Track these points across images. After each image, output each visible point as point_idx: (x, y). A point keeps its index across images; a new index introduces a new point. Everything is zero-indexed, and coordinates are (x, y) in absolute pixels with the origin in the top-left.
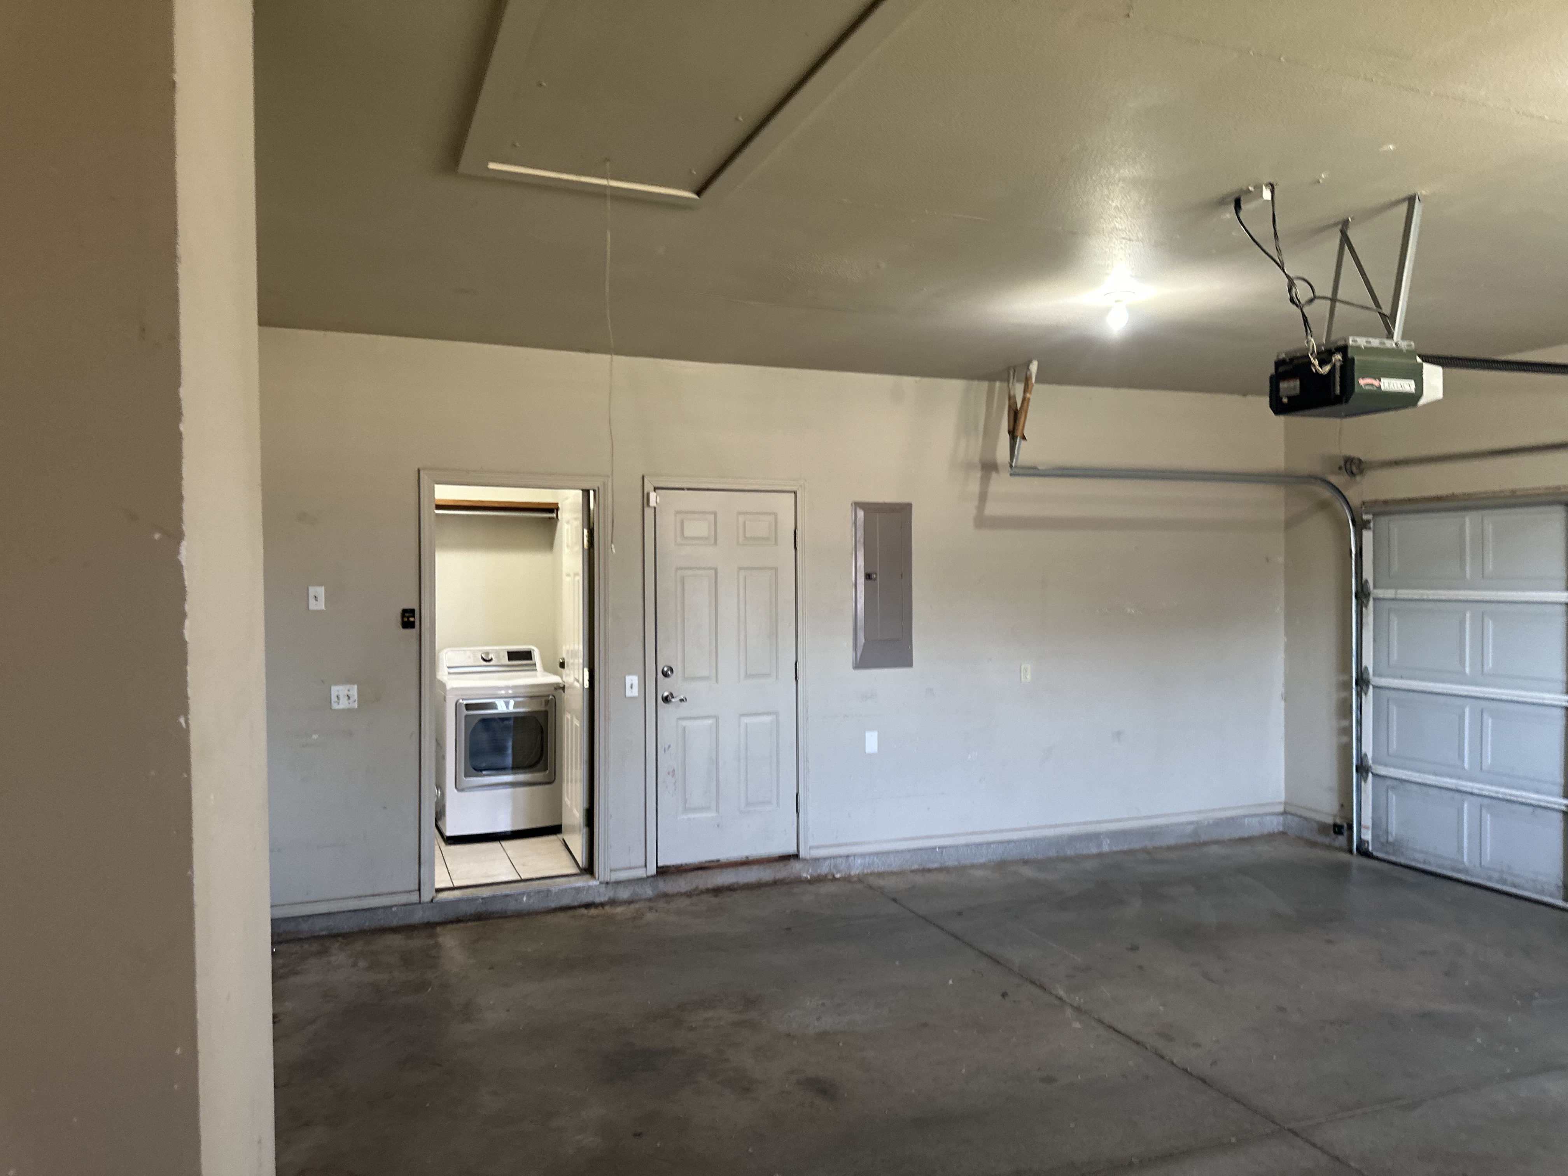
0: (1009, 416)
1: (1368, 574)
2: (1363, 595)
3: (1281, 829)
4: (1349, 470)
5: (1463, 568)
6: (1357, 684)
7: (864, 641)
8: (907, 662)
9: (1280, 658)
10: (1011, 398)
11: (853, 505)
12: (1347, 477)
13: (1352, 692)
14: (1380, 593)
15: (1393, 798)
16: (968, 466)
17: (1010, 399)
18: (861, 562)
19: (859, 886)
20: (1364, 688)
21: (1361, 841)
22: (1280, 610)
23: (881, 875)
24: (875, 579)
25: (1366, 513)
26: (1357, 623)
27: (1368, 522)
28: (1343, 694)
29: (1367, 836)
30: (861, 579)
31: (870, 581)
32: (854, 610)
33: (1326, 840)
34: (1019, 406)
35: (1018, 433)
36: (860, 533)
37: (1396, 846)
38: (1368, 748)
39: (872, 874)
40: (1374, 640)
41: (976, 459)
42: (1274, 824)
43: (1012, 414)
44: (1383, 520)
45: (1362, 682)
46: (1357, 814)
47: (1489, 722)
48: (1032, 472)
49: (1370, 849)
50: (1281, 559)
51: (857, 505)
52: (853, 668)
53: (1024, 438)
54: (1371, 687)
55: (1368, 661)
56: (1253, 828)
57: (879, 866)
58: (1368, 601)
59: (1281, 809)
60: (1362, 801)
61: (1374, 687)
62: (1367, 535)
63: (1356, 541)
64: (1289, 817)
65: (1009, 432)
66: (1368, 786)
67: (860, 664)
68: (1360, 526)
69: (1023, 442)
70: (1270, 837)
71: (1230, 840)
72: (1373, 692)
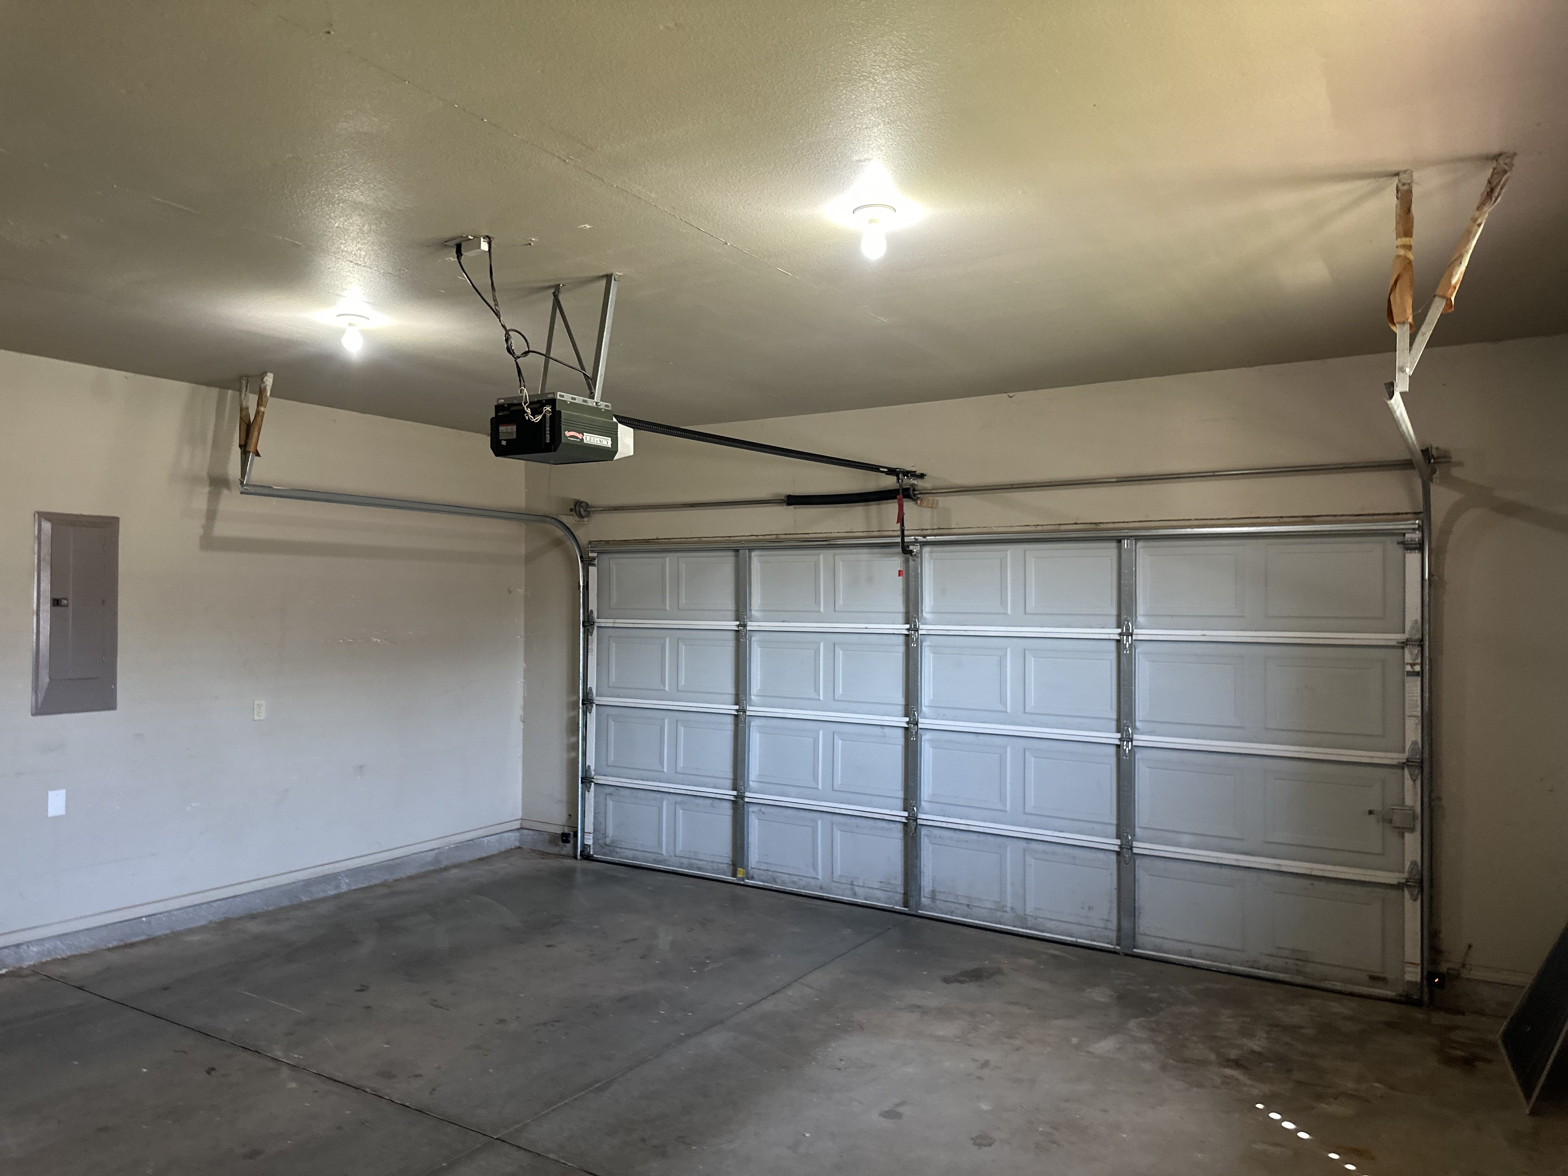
0: (240, 430)
1: (593, 606)
2: (589, 623)
3: (518, 844)
4: (578, 512)
5: (664, 601)
6: (583, 704)
7: (48, 680)
8: (109, 703)
9: (519, 682)
10: (243, 410)
11: (37, 515)
12: (577, 519)
13: (579, 711)
14: (602, 622)
15: (610, 803)
16: (194, 480)
17: (241, 410)
18: (46, 585)
19: (32, 980)
20: (589, 707)
21: (584, 846)
22: (520, 639)
23: (65, 961)
24: (67, 606)
25: (592, 551)
26: (584, 648)
27: (594, 559)
28: (573, 714)
29: (589, 841)
30: (46, 606)
31: (56, 608)
32: (34, 644)
33: (555, 850)
34: (252, 419)
35: (251, 448)
36: (46, 550)
37: (611, 847)
38: (591, 762)
39: (54, 961)
40: (598, 664)
41: (204, 474)
42: (512, 840)
43: (244, 427)
44: (605, 557)
45: (588, 701)
46: (582, 820)
47: (682, 730)
48: (265, 491)
49: (591, 853)
50: (521, 591)
51: (42, 516)
52: (32, 715)
53: (258, 455)
54: (594, 705)
55: (592, 683)
56: (493, 847)
57: (64, 950)
58: (593, 628)
59: (517, 825)
60: (586, 810)
61: (597, 705)
62: (593, 570)
63: (584, 576)
64: (525, 832)
65: (240, 446)
66: (591, 796)
67: (40, 710)
68: (588, 563)
69: (256, 458)
70: (508, 853)
71: (471, 862)
72: (596, 709)
